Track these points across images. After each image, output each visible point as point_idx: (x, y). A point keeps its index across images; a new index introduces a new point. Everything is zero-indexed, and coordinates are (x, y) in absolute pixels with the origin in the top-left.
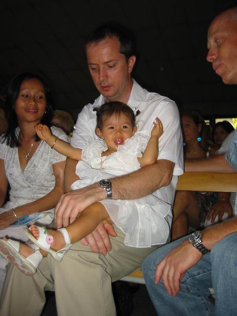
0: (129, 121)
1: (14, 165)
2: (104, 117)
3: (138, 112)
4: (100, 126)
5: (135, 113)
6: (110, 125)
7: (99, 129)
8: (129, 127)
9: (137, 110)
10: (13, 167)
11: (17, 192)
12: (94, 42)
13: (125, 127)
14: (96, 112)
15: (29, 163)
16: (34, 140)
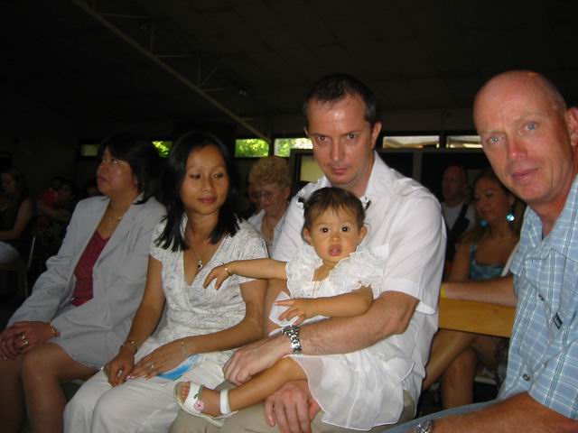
0: (354, 219)
1: (176, 276)
2: (315, 211)
3: (368, 204)
4: (308, 226)
5: (364, 205)
6: (322, 223)
7: (306, 230)
8: (353, 229)
9: (367, 201)
10: (173, 278)
11: (177, 314)
12: (328, 103)
13: (345, 229)
14: (302, 203)
15: (198, 276)
16: (209, 240)
